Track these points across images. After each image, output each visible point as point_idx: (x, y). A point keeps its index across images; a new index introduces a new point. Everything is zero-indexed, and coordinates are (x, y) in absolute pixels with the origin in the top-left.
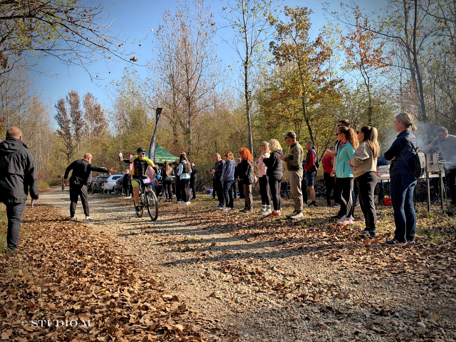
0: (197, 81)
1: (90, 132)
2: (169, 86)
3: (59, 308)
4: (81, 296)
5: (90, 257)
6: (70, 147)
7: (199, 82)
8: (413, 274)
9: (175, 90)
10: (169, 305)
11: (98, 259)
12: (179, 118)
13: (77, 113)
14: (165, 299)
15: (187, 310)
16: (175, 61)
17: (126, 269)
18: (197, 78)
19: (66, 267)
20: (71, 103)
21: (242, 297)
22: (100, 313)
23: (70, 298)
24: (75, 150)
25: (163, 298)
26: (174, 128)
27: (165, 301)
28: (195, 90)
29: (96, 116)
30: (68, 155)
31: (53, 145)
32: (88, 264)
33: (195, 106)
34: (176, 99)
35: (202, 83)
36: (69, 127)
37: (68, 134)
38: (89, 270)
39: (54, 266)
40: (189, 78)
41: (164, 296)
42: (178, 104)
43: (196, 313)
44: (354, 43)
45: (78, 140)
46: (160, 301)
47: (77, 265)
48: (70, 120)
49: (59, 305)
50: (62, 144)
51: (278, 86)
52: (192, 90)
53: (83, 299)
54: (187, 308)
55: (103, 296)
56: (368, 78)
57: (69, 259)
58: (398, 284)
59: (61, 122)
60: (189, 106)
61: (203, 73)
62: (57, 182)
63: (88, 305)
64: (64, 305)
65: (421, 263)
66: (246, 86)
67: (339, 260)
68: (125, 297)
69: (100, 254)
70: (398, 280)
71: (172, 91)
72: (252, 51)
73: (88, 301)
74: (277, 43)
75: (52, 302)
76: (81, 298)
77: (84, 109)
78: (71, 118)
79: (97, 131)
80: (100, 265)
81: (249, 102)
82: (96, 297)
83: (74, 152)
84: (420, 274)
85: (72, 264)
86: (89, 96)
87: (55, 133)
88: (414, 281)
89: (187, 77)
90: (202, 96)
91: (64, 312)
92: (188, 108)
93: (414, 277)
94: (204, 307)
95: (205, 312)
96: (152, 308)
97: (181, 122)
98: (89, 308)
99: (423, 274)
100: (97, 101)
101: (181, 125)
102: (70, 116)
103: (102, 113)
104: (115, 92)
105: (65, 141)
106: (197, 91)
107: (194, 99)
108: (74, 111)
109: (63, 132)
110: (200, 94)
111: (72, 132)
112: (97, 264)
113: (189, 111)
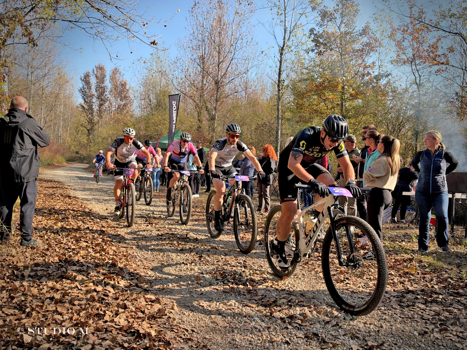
0: (228, 64)
1: (113, 109)
2: (199, 68)
3: (42, 294)
4: (65, 285)
5: (85, 244)
6: (91, 122)
7: (230, 65)
8: (423, 309)
9: (205, 73)
10: (149, 307)
11: (93, 248)
12: (205, 103)
13: (102, 88)
14: (147, 300)
15: (166, 315)
16: (208, 41)
17: (117, 261)
18: (229, 61)
19: (59, 252)
20: (97, 77)
21: (227, 308)
22: (79, 305)
23: (54, 285)
24: (96, 127)
25: (145, 299)
26: (199, 114)
27: (147, 302)
28: (225, 74)
29: (121, 92)
30: (88, 130)
31: (75, 119)
32: (81, 252)
33: (224, 91)
34: (205, 82)
35: (234, 67)
36: (93, 102)
37: (91, 108)
38: (81, 259)
39: (48, 250)
40: (221, 60)
41: (146, 296)
42: (206, 87)
43: (174, 319)
44: (406, 36)
45: (100, 116)
46: (141, 301)
47: (70, 251)
48: (94, 95)
49: (42, 292)
50: (83, 119)
51: (316, 76)
52: (223, 74)
53: (67, 288)
54: (166, 312)
55: (87, 288)
56: (420, 76)
57: (65, 244)
58: (403, 318)
59: (85, 95)
60: (217, 91)
61: (236, 56)
62: (75, 157)
63: (68, 296)
64: (47, 292)
65: (437, 298)
66: (280, 74)
67: (345, 282)
68: (107, 292)
69: (96, 242)
70: (403, 314)
71: (201, 74)
72: (290, 36)
73: (70, 291)
74: (318, 30)
75: (36, 287)
76: (65, 287)
77: (110, 84)
78: (96, 93)
79: (121, 109)
80: (93, 254)
81: (280, 92)
82: (80, 287)
83: (95, 129)
84: (431, 310)
85: (66, 249)
86: (115, 71)
87: (78, 107)
88: (421, 318)
89: (219, 59)
90: (233, 81)
91: (44, 299)
92: (215, 92)
93: (422, 313)
94: (184, 314)
95: (185, 319)
96: (131, 307)
97: (207, 107)
98: (69, 298)
99: (434, 311)
100: (124, 77)
101: (207, 110)
102: (95, 90)
103: (128, 90)
104: (142, 69)
105: (87, 116)
106: (228, 75)
107: (223, 84)
108: (99, 85)
109: (86, 107)
110: (231, 79)
111: (95, 108)
112: (90, 252)
113: (217, 96)
